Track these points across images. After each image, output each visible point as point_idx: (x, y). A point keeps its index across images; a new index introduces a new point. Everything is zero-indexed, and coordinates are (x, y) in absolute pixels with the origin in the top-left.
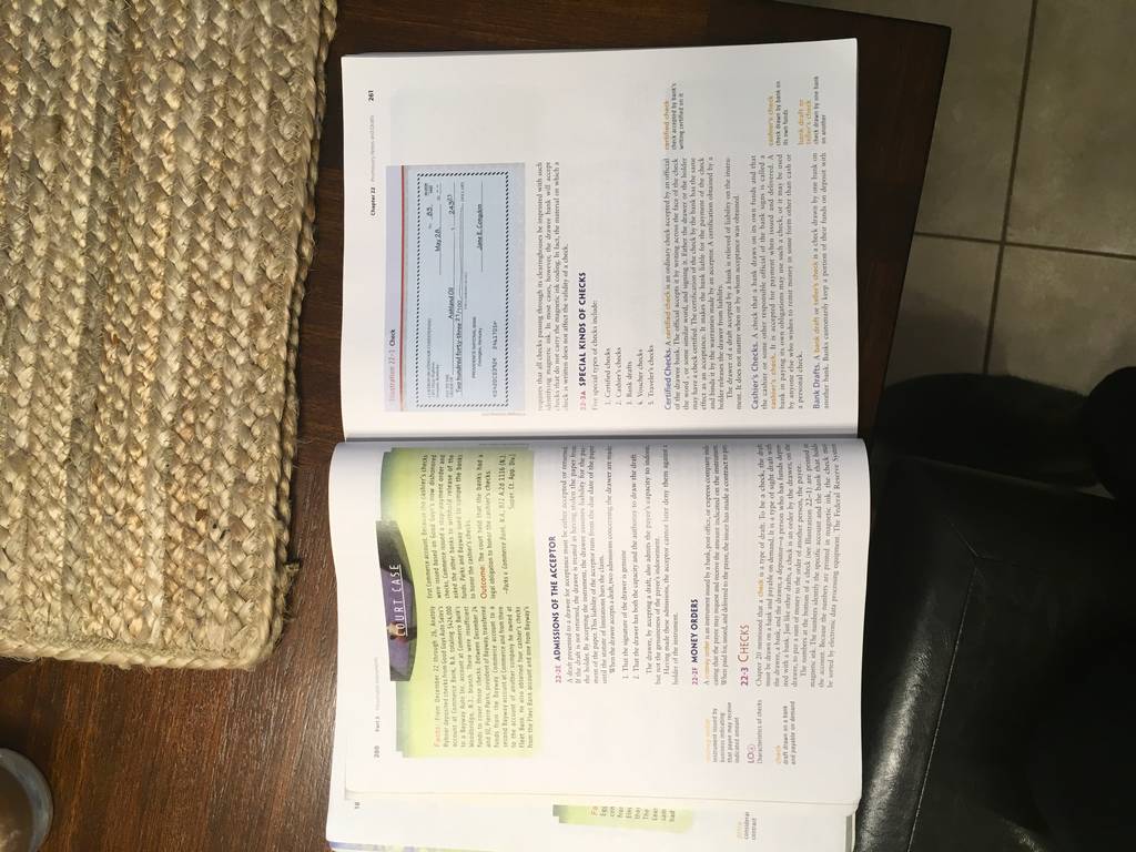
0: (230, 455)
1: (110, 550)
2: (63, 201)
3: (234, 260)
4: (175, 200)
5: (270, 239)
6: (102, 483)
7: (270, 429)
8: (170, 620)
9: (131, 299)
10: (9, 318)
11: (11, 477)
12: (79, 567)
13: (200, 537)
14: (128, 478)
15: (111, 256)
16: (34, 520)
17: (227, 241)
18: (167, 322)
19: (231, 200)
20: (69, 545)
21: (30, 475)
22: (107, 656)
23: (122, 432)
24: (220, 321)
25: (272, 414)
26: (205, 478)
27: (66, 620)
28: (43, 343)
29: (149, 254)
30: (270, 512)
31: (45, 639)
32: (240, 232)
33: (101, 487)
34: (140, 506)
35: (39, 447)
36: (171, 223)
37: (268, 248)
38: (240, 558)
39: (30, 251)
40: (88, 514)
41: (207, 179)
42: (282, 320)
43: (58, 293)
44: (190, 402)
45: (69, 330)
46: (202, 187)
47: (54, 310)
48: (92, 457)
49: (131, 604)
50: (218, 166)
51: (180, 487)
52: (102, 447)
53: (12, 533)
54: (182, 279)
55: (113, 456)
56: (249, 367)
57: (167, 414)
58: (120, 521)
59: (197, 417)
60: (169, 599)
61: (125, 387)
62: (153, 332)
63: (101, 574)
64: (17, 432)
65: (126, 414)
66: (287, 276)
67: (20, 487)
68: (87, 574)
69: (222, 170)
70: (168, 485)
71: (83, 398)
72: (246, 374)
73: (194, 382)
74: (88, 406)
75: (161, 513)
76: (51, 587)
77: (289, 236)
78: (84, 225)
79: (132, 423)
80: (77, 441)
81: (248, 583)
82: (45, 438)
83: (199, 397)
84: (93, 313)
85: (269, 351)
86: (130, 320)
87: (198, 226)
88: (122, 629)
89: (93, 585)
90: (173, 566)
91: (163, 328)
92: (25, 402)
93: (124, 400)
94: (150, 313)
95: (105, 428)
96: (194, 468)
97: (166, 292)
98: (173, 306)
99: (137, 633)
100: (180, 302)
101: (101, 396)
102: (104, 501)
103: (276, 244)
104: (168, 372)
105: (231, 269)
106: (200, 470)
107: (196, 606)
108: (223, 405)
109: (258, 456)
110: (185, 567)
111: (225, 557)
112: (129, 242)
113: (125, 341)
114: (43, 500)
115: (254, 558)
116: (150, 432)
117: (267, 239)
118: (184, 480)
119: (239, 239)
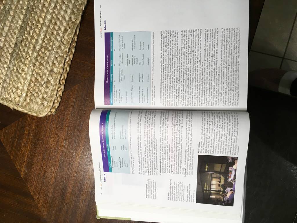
0: (51, 63)
1: (16, 78)
3: (64, 13)
5: (75, 10)
7: (62, 60)
8: (26, 100)
9: (36, 16)
10: (5, 13)
12: (8, 81)
13: (39, 82)
14: (25, 62)
15: (34, 3)
17: (64, 7)
18: (44, 24)
20: (7, 74)
22: (8, 104)
23: (26, 50)
24: (57, 28)
25: (64, 56)
26: (43, 67)
27: (1, 93)
28: (12, 22)
29: (44, 6)
30: (58, 81)
32: (68, 6)
33: (18, 62)
34: (26, 70)
35: (5, 48)
37: (73, 12)
38: (47, 90)
40: (13, 68)
42: (73, 33)
43: (19, 10)
44: (44, 47)
45: (19, 20)
47: (17, 13)
48: (18, 54)
49: (17, 93)
51: (36, 68)
52: (21, 52)
54: (50, 15)
55: (23, 55)
56: (61, 42)
57: (38, 48)
58: (20, 72)
59: (44, 51)
60: (27, 95)
61: (29, 39)
62: (40, 26)
63: (12, 84)
64: (1, 42)
65: (28, 45)
66: (77, 21)
68: (9, 83)
70: (34, 67)
71: (19, 38)
72: (59, 43)
73: (46, 42)
74: (20, 41)
75: (31, 73)
77: (80, 11)
79: (29, 48)
80: (15, 49)
81: (48, 97)
82: (7, 46)
83: (46, 46)
84: (26, 17)
85: (67, 40)
86: (35, 22)
88: (13, 99)
89: (10, 86)
90: (30, 87)
91: (42, 26)
92: (4, 35)
93: (28, 42)
94: (40, 21)
95: (22, 48)
96: (41, 64)
97: (45, 17)
98: (46, 21)
99: (17, 101)
100: (48, 20)
101: (23, 39)
102: (18, 66)
103: (76, 12)
104: (40, 38)
105: (63, 15)
106: (42, 65)
107: (33, 99)
108: (52, 50)
109: (57, 66)
110: (33, 88)
111: (44, 89)
112: (40, 1)
113: (32, 27)
114: (3, 61)
115: (51, 91)
116: (32, 52)
117: (74, 10)
118: (38, 66)
119: (67, 8)
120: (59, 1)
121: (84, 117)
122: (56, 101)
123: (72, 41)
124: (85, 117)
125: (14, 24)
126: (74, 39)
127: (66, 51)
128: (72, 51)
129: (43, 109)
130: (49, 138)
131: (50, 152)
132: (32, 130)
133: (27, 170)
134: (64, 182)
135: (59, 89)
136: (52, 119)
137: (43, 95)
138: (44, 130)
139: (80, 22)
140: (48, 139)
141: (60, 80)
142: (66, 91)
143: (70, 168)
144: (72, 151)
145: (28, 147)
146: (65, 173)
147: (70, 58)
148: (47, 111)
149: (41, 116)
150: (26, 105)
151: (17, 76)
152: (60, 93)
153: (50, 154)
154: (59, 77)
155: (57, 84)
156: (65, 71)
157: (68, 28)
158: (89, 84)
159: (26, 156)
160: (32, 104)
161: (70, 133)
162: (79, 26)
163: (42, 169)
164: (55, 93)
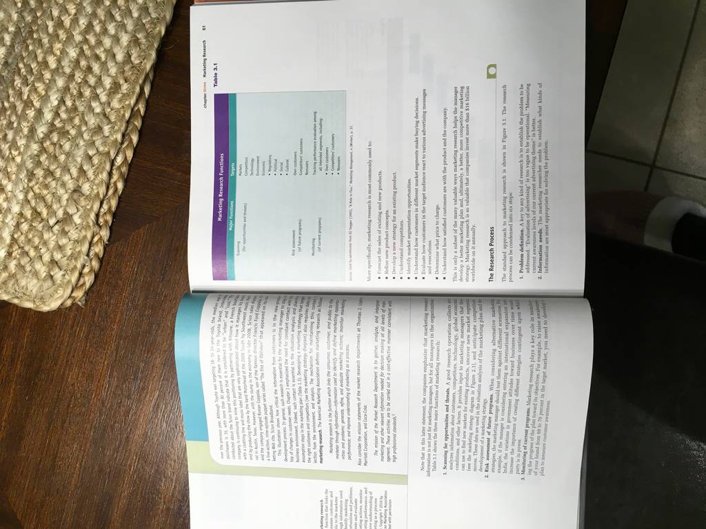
0: (74, 171)
3: (112, 43)
5: (140, 36)
7: (105, 162)
8: (6, 268)
13: (43, 220)
14: (6, 167)
15: (35, 18)
18: (58, 72)
23: (10, 137)
24: (92, 80)
25: (108, 153)
26: (54, 182)
29: (60, 24)
30: (93, 216)
32: (122, 26)
34: (9, 187)
36: (80, 8)
37: (135, 41)
38: (64, 241)
42: (133, 93)
44: (56, 129)
54: (76, 46)
55: (1, 150)
56: (101, 117)
57: (41, 130)
59: (59, 140)
60: (10, 254)
61: (20, 107)
62: (47, 75)
65: (15, 125)
66: (145, 64)
70: (30, 180)
72: (98, 120)
73: (64, 116)
75: (21, 196)
77: (153, 37)
79: (18, 131)
81: (65, 258)
83: (64, 127)
84: (13, 53)
85: (118, 111)
86: (35, 65)
87: (96, 14)
90: (19, 234)
91: (54, 75)
93: (17, 115)
94: (50, 63)
96: (49, 173)
97: (63, 52)
98: (65, 63)
100: (70, 61)
101: (4, 109)
103: (143, 41)
104: (49, 105)
105: (109, 48)
106: (53, 176)
107: (26, 264)
108: (77, 137)
109: (93, 177)
110: (26, 237)
111: (55, 237)
112: (49, 13)
113: (28, 77)
115: (74, 244)
116: (27, 141)
117: (138, 36)
118: (41, 179)
119: (119, 29)
120: (101, 13)
121: (161, 312)
122: (86, 270)
123: (131, 114)
124: (163, 310)
126: (136, 108)
127: (116, 140)
128: (131, 139)
129: (51, 290)
130: (66, 367)
131: (69, 405)
132: (22, 347)
134: (104, 484)
135: (96, 239)
136: (75, 317)
137: (52, 253)
138: (54, 347)
139: (153, 66)
140: (65, 370)
141: (97, 215)
142: (115, 242)
143: (121, 448)
144: (127, 402)
145: (12, 391)
146: (107, 461)
147: (126, 158)
148: (62, 296)
149: (45, 309)
150: (6, 281)
152: (98, 249)
153: (70, 410)
154: (96, 206)
155: (91, 224)
156: (111, 192)
157: (122, 82)
159: (6, 414)
160: (24, 277)
161: (123, 352)
162: (151, 76)
163: (46, 449)
164: (85, 248)
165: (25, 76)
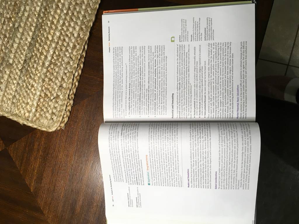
0: (60, 79)
1: (25, 94)
2: (34, 4)
3: (73, 30)
4: (62, 11)
5: (83, 27)
6: (28, 77)
7: (71, 75)
8: (35, 116)
9: (45, 33)
10: (14, 30)
11: (6, 70)
12: (17, 96)
13: (48, 97)
14: (34, 78)
15: (43, 21)
16: (9, 82)
17: (72, 24)
18: (52, 41)
19: (75, 14)
20: (16, 90)
21: (11, 70)
22: (18, 120)
23: (35, 66)
24: (65, 44)
25: (72, 72)
26: (52, 83)
27: (11, 108)
28: (21, 39)
29: (52, 23)
30: (67, 95)
31: (5, 111)
32: (76, 23)
33: (27, 78)
34: (36, 85)
35: (14, 64)
36: (60, 16)
37: (81, 29)
38: (57, 105)
39: (23, 15)
40: (23, 84)
41: (71, 7)
42: (81, 49)
43: (28, 27)
44: (53, 63)
45: (28, 37)
46: (69, 8)
47: (26, 30)
48: (27, 70)
49: (27, 109)
50: (74, 4)
51: (46, 84)
52: (30, 68)
53: (3, 83)
54: (59, 31)
55: (32, 71)
56: (69, 58)
57: (47, 64)
58: (30, 87)
59: (54, 67)
60: (36, 110)
61: (38, 55)
62: (48, 43)
63: (22, 99)
64: (10, 59)
65: (37, 62)
66: (85, 37)
67: (8, 72)
68: (19, 99)
69: (75, 6)
70: (43, 83)
71: (28, 55)
72: (68, 59)
73: (55, 58)
74: (29, 57)
75: (40, 89)
76: (10, 99)
77: (88, 27)
78: (38, 11)
79: (38, 64)
80: (24, 65)
81: (57, 112)
82: (17, 62)
83: (55, 62)
84: (35, 34)
85: (76, 56)
86: (44, 38)
87: (66, 19)
88: (23, 114)
89: (20, 102)
90: (40, 103)
91: (51, 43)
92: (14, 52)
93: (37, 58)
94: (49, 38)
95: (32, 64)
96: (50, 80)
97: (54, 33)
98: (55, 38)
99: (27, 116)
101: (32, 56)
102: (27, 82)
103: (84, 29)
104: (50, 54)
105: (71, 32)
106: (52, 81)
107: (43, 114)
108: (61, 66)
109: (67, 81)
110: (43, 104)
111: (53, 104)
112: (48, 18)
113: (41, 43)
114: (13, 78)
115: (60, 106)
116: (42, 68)
117: (82, 27)
118: (47, 82)
119: (75, 24)
120: (68, 18)
121: (93, 131)
122: (65, 116)
123: (80, 57)
125: (24, 41)
126: (82, 54)
127: (75, 67)
128: (81, 66)
129: (52, 124)
131: (60, 166)
132: (41, 145)
133: (37, 184)
134: (74, 196)
135: (68, 104)
136: (61, 133)
137: (52, 110)
138: (54, 144)
139: (88, 38)
140: (58, 153)
141: (69, 95)
142: (75, 105)
143: (79, 182)
144: (81, 165)
145: (38, 162)
146: (74, 187)
147: (79, 74)
148: (56, 126)
149: (50, 131)
150: (35, 121)
151: (26, 92)
152: (69, 108)
153: (60, 168)
154: (68, 92)
155: (66, 98)
156: (73, 86)
157: (77, 44)
158: (97, 99)
159: (36, 171)
160: (42, 119)
161: (79, 147)
162: (87, 42)
163: (51, 183)
164: (64, 108)
165: (40, 43)
